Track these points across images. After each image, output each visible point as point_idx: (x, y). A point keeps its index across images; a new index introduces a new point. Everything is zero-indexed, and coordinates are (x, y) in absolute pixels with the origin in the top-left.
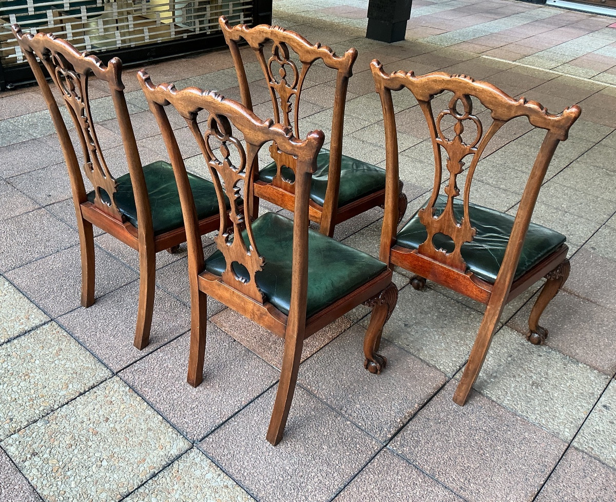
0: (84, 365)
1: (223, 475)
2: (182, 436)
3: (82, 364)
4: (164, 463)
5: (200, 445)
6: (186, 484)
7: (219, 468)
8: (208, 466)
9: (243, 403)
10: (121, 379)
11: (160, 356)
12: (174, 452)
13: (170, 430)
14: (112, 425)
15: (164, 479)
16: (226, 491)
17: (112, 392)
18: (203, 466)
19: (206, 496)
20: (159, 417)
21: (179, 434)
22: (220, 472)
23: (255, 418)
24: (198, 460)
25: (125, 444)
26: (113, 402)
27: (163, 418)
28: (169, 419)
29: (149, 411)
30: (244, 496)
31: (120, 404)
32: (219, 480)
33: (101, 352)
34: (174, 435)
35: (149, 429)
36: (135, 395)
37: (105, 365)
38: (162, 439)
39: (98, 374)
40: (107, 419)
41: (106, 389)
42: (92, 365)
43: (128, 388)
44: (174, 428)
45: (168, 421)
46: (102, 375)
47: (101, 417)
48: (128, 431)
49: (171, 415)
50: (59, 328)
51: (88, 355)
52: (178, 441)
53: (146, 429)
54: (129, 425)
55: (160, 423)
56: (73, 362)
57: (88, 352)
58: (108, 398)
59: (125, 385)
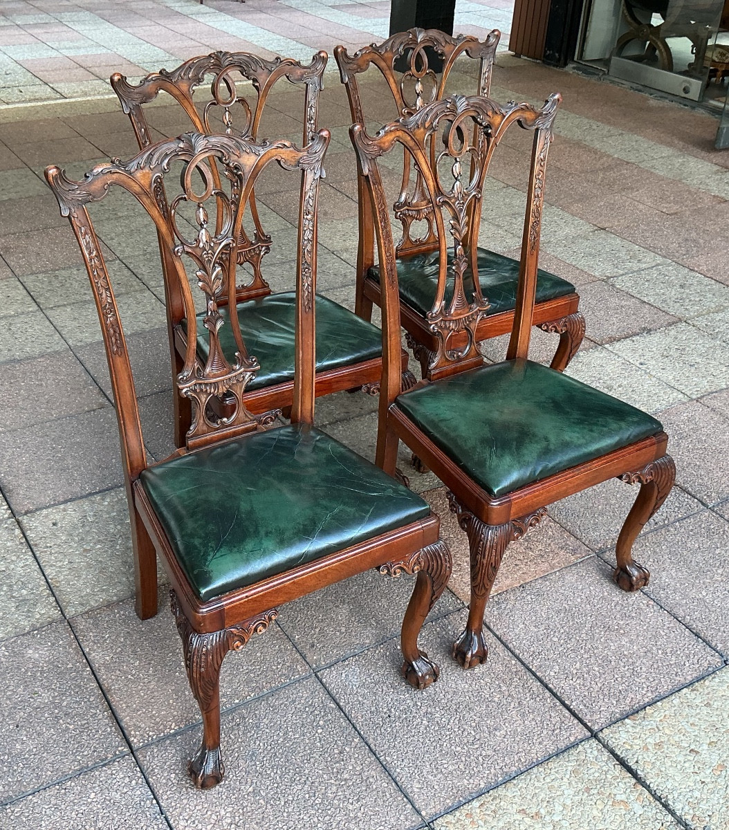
0: (567, 777)
3: (565, 780)
33: (537, 752)
34: (717, 680)
35: (708, 705)
36: (642, 714)
37: (571, 748)
38: (723, 694)
39: (591, 758)
40: (692, 751)
41: (629, 748)
42: (570, 764)
43: (626, 720)
44: (703, 678)
45: (692, 684)
46: (595, 753)
47: (689, 758)
48: (714, 728)
49: (678, 678)
50: (457, 813)
51: (541, 769)
52: (725, 678)
53: (709, 709)
54: (702, 727)
55: (695, 692)
56: (559, 793)
57: (535, 770)
58: (650, 748)
59: (620, 723)
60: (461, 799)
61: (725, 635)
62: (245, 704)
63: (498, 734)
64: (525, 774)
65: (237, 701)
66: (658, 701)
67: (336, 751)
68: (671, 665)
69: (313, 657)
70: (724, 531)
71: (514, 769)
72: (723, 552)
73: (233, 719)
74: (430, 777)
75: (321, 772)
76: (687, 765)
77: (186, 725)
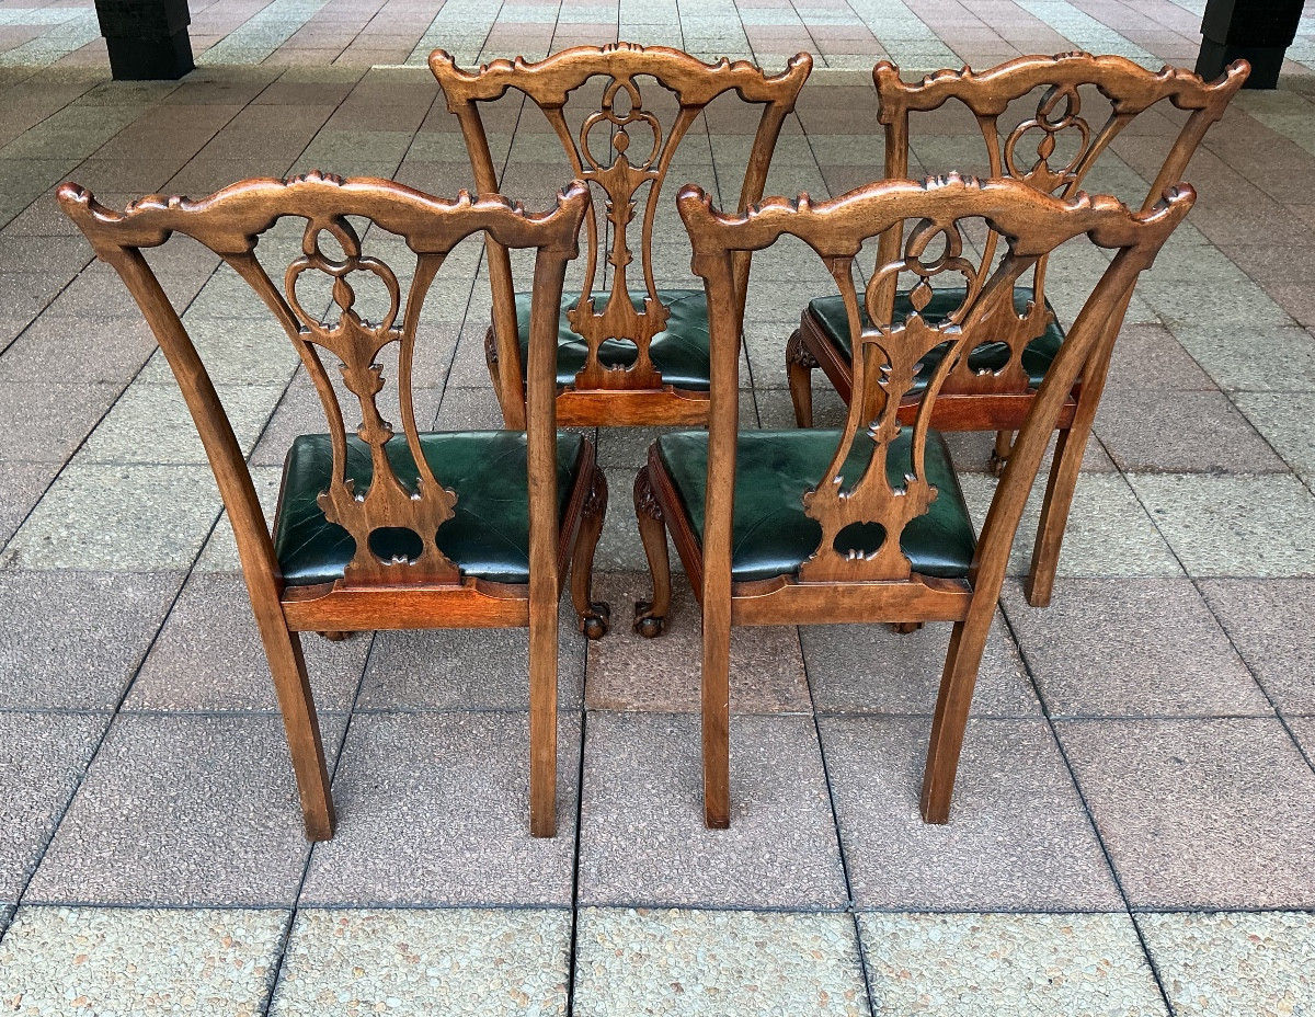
0: (494, 936)
1: (948, 918)
2: (819, 914)
3: (487, 939)
4: (856, 973)
5: (858, 905)
6: (924, 973)
7: (931, 914)
8: (913, 922)
9: (823, 797)
10: (597, 907)
11: (601, 820)
12: (845, 945)
13: (790, 919)
14: (699, 989)
15: (891, 995)
16: (983, 934)
17: (615, 938)
18: (908, 928)
19: (974, 964)
20: (746, 913)
21: (810, 915)
22: (940, 918)
23: (868, 807)
24: (889, 927)
25: (761, 997)
26: (643, 952)
27: (754, 911)
28: (765, 906)
29: (718, 920)
30: (1012, 921)
31: (658, 947)
32: (954, 929)
33: (490, 893)
34: (808, 922)
35: (760, 945)
36: (660, 913)
37: (531, 908)
38: (799, 942)
39: (542, 931)
40: (677, 985)
41: (600, 942)
42: (510, 925)
43: (632, 911)
44: (790, 912)
45: (769, 910)
46: (553, 927)
47: (663, 991)
48: (736, 975)
49: (756, 896)
50: (335, 913)
51: (472, 914)
52: (823, 925)
53: (756, 949)
54: (722, 965)
55: (761, 922)
56: (463, 948)
57: (465, 912)
58: (626, 954)
59: (619, 910)
60: (355, 901)
61: (885, 876)
62: (252, 715)
63: (468, 855)
64: (449, 910)
65: (250, 708)
66: (698, 909)
67: (289, 796)
68: (767, 877)
69: (365, 696)
70: (1038, 754)
71: (444, 899)
72: (1004, 779)
73: (228, 724)
74: (349, 864)
75: (252, 808)
76: (649, 997)
77: (182, 710)
